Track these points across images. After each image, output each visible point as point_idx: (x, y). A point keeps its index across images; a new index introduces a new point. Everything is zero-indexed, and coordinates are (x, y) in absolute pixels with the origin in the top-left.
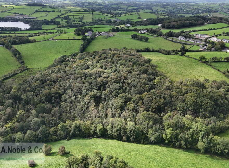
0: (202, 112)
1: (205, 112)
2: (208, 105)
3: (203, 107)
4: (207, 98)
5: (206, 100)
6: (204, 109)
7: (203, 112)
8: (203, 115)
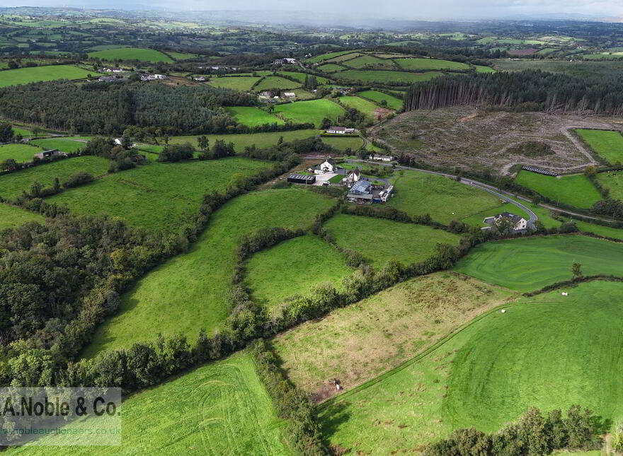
0: (17, 322)
1: (24, 317)
2: (26, 297)
3: (13, 309)
4: (15, 282)
5: (13, 288)
6: (20, 313)
7: (19, 321)
8: (24, 327)
